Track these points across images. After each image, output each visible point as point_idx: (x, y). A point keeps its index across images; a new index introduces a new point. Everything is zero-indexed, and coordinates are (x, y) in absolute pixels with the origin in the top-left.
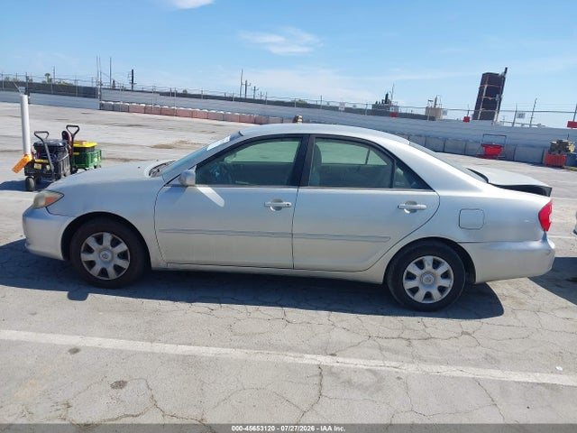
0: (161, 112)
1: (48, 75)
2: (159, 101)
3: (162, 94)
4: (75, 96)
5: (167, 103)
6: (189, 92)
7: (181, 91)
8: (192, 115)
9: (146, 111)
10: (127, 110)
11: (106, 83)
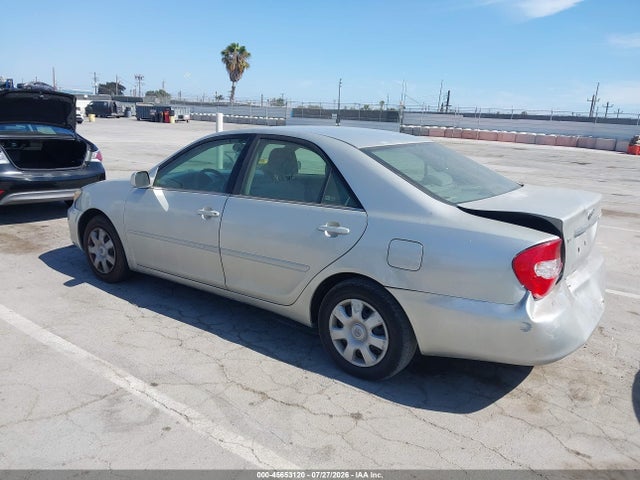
0: (463, 135)
1: (383, 102)
2: (462, 123)
3: (465, 115)
4: (378, 121)
5: (470, 125)
6: (529, 113)
7: (519, 113)
8: (497, 138)
9: (446, 134)
10: (427, 134)
11: (410, 106)
